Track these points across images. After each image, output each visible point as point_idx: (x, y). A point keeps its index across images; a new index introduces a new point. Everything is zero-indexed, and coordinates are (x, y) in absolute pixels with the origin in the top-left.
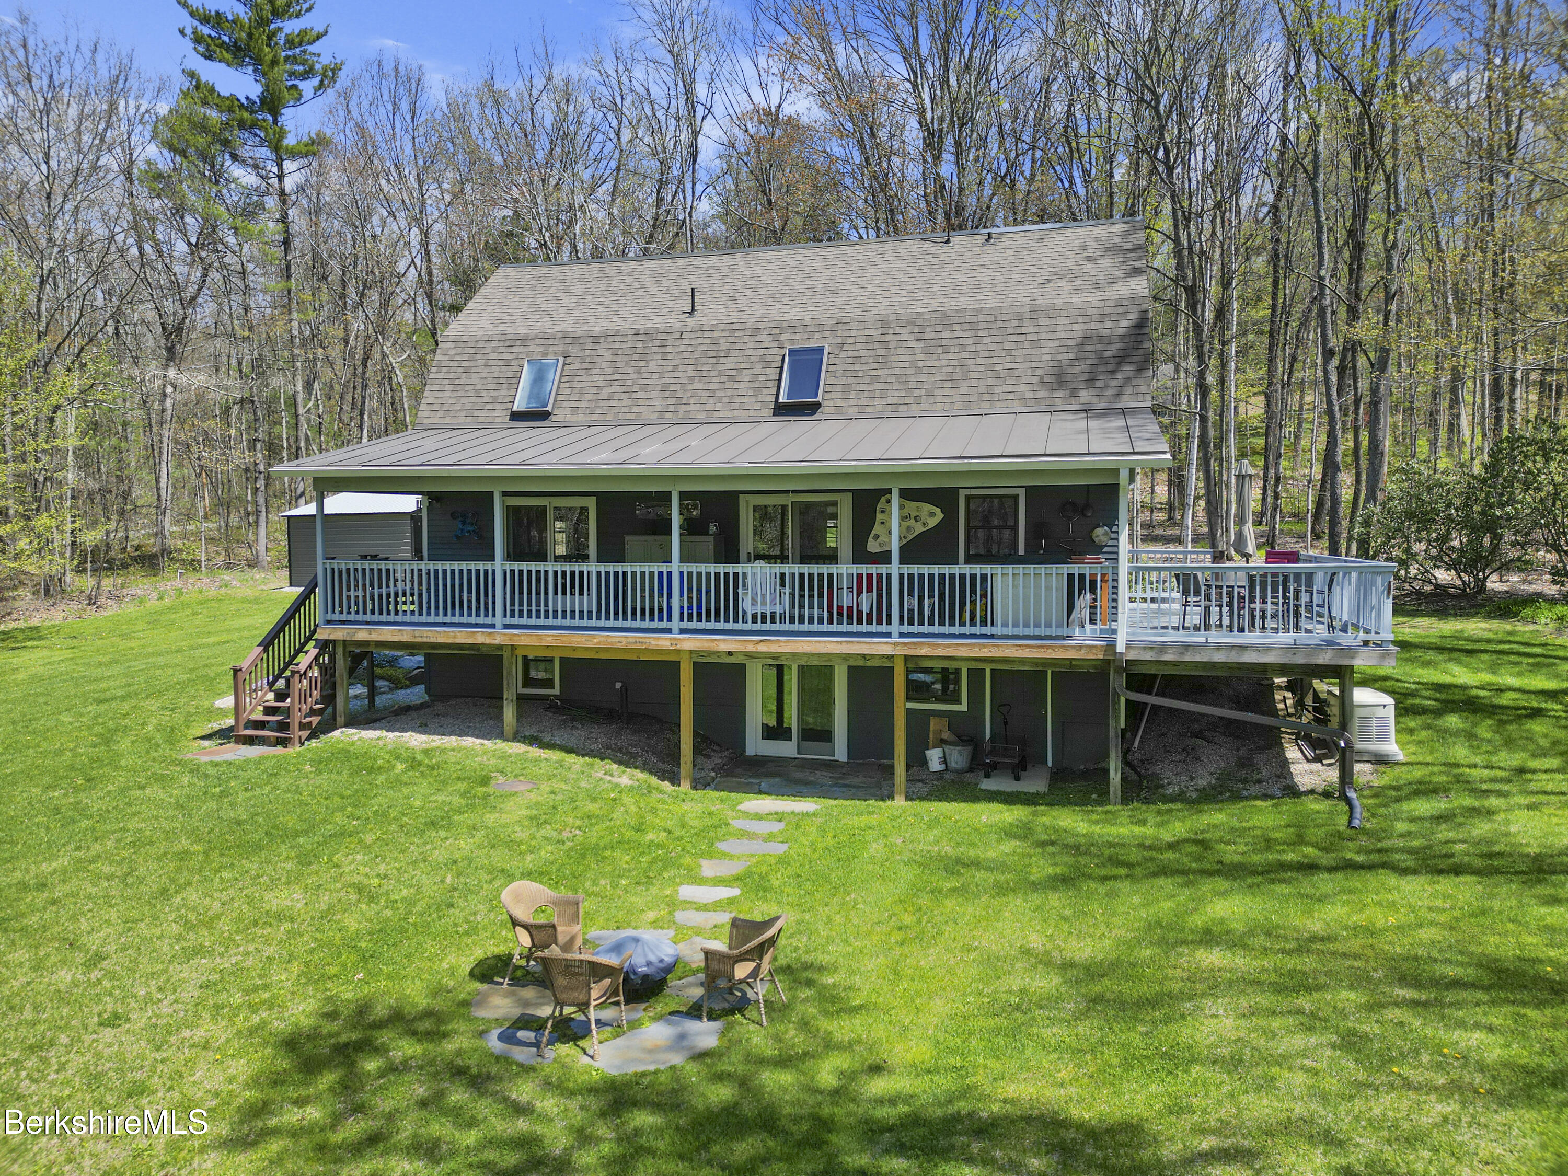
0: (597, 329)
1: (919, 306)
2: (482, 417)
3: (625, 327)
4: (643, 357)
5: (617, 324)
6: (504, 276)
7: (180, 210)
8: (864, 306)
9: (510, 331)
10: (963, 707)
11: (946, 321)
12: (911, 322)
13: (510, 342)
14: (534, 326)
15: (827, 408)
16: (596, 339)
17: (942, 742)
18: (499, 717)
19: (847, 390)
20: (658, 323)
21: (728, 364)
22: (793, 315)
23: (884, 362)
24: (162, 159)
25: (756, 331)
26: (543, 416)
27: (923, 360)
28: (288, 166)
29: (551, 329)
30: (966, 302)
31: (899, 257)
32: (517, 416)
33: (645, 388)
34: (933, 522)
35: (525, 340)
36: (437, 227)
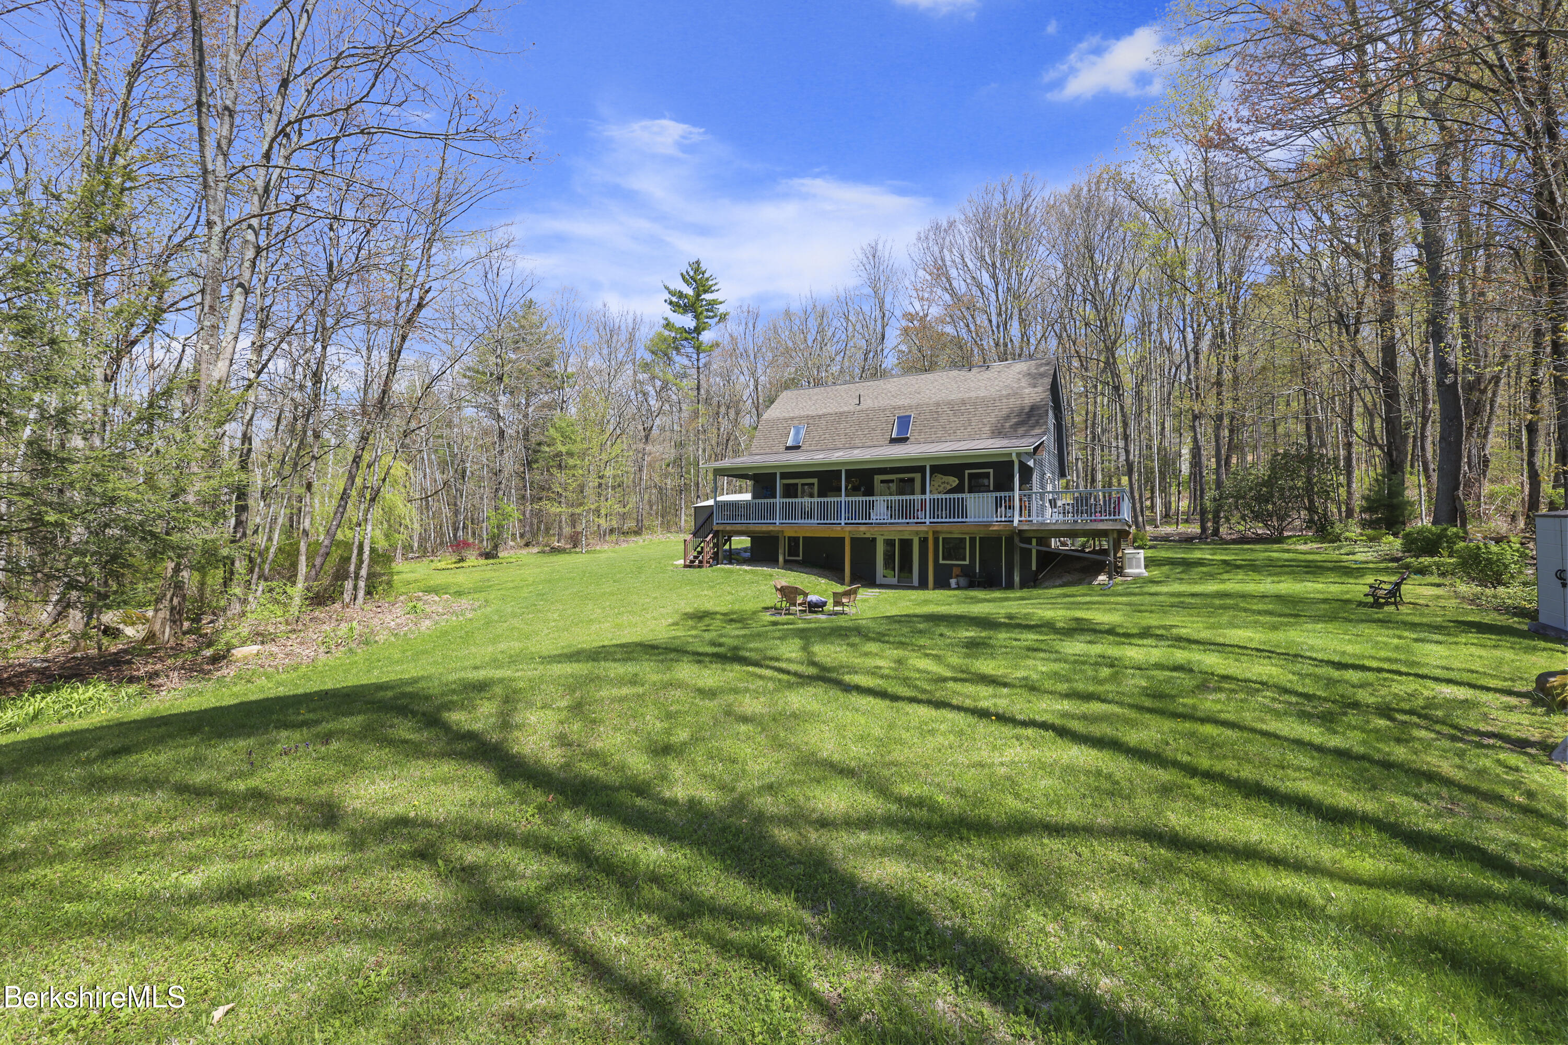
0: (821, 413)
1: (953, 397)
2: (775, 449)
3: (831, 411)
4: (839, 423)
5: (829, 410)
6: (785, 395)
7: (653, 378)
8: (930, 398)
9: (787, 415)
10: (967, 562)
11: (963, 402)
12: (949, 403)
13: (786, 419)
14: (797, 413)
15: (912, 439)
16: (820, 417)
17: (957, 576)
18: (777, 561)
19: (920, 432)
20: (846, 409)
21: (872, 424)
22: (900, 403)
23: (937, 420)
24: (648, 357)
25: (885, 410)
26: (798, 448)
27: (953, 419)
28: (701, 355)
29: (802, 413)
30: (973, 394)
31: (948, 377)
32: (788, 448)
33: (838, 435)
34: (954, 485)
35: (792, 419)
36: (762, 378)
